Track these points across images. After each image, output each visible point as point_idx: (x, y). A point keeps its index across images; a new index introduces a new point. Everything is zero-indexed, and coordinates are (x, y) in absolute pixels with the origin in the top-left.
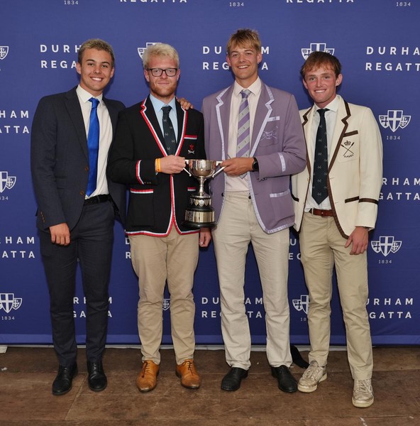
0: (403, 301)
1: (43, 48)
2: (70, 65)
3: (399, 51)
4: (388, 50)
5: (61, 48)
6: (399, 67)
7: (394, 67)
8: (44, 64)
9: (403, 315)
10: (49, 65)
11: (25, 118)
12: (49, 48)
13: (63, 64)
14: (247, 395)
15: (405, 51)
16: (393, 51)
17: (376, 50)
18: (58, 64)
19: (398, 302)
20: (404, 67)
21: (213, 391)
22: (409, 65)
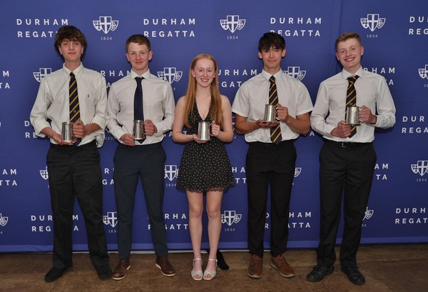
0: (303, 214)
1: (19, 22)
2: (40, 34)
3: (295, 21)
4: (287, 21)
5: (33, 22)
6: (296, 33)
7: (292, 33)
8: (20, 34)
9: (304, 225)
10: (24, 35)
11: (6, 76)
12: (24, 22)
13: (35, 34)
14: (181, 289)
15: (300, 21)
16: (291, 21)
17: (278, 20)
18: (31, 34)
19: (300, 215)
20: (300, 33)
21: (155, 286)
22: (303, 31)
